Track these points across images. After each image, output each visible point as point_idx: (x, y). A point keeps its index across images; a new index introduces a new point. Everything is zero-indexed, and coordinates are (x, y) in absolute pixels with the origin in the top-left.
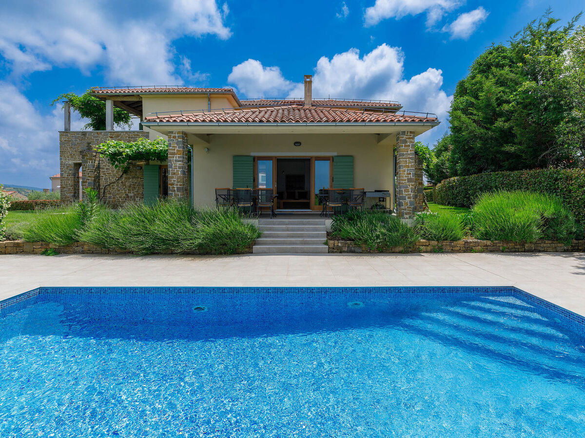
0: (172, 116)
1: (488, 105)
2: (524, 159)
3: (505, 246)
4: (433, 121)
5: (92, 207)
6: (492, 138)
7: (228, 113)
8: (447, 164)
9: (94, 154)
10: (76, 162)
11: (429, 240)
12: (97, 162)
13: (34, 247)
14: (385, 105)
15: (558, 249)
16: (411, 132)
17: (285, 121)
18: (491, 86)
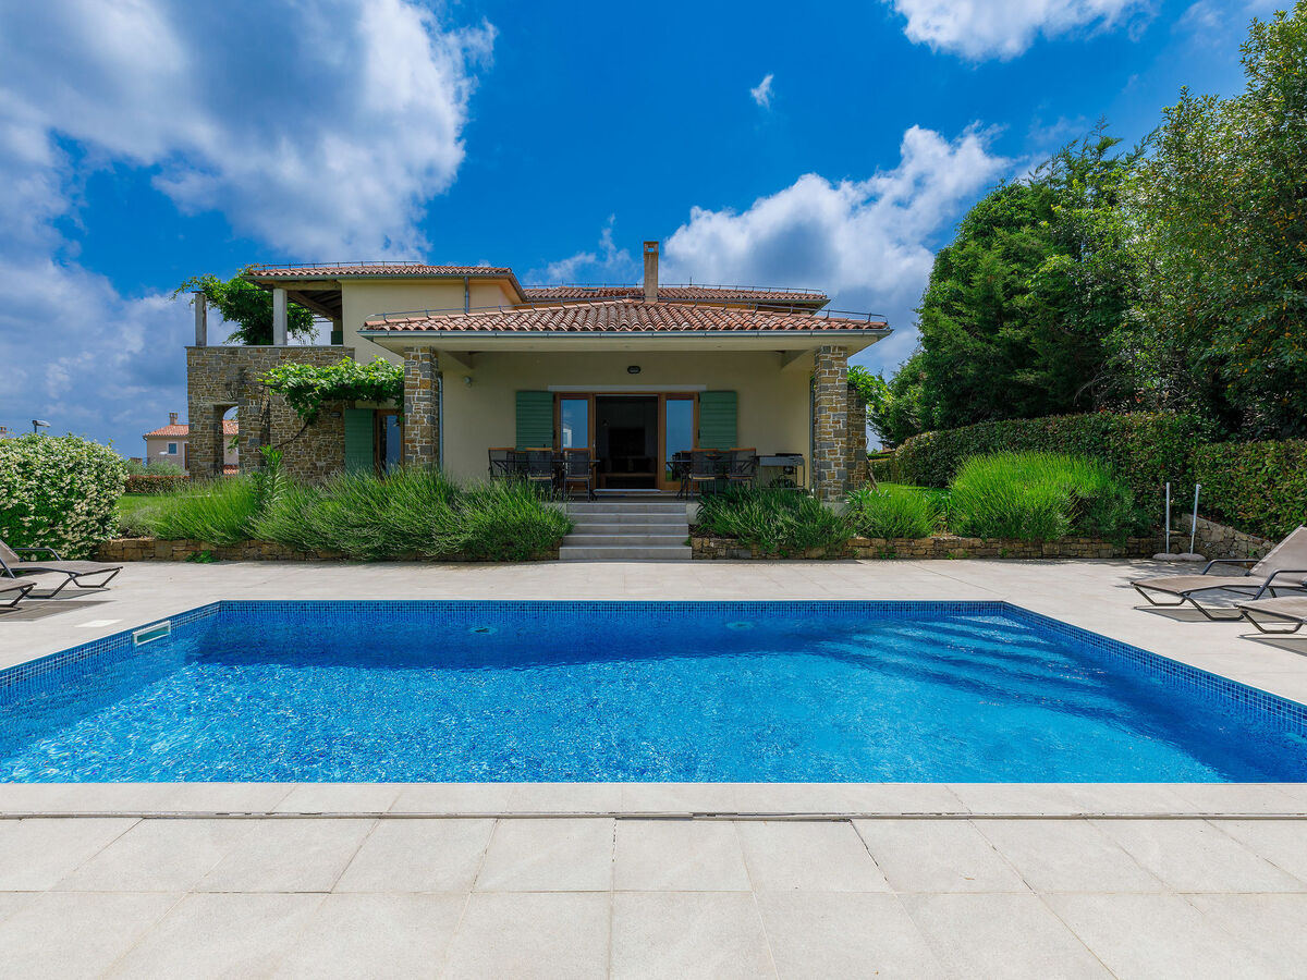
0: (411, 319)
1: (989, 297)
2: (1051, 397)
3: (1007, 547)
4: (880, 327)
5: (274, 479)
6: (996, 358)
7: (509, 315)
8: (917, 409)
9: (261, 388)
10: (216, 403)
11: (870, 536)
12: (265, 403)
13: (174, 548)
14: (797, 298)
15: (1103, 553)
16: (840, 348)
17: (613, 329)
18: (994, 263)
